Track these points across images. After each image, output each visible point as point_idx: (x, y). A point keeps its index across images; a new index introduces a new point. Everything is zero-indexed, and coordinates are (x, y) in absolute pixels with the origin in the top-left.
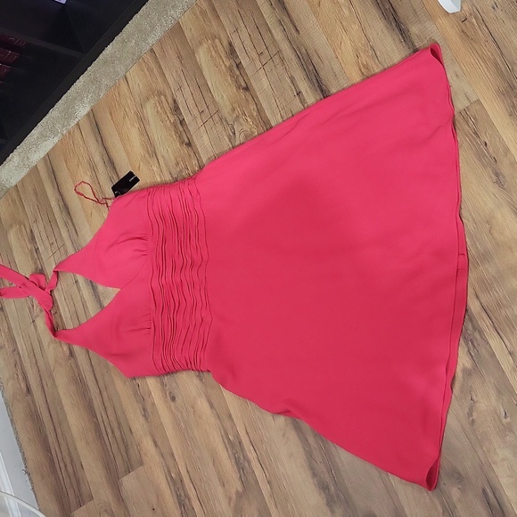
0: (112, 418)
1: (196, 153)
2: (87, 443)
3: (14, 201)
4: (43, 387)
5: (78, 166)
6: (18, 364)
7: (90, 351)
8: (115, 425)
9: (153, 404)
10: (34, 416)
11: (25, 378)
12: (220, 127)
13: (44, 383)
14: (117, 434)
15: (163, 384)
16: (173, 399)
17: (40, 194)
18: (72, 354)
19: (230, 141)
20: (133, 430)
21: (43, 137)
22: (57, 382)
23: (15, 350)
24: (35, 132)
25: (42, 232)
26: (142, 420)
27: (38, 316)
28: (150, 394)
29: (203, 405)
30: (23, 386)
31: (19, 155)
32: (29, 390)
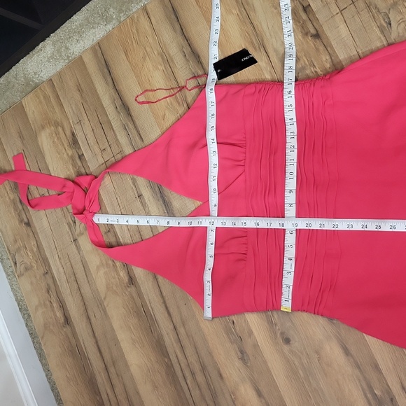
0: (192, 359)
1: (327, 46)
2: (155, 387)
3: (47, 98)
4: (88, 318)
5: (144, 59)
6: (52, 290)
7: (160, 279)
8: (197, 368)
9: (256, 346)
10: (75, 352)
11: (62, 306)
12: (365, 15)
13: (90, 313)
14: (200, 378)
15: (271, 323)
16: (287, 341)
17: (86, 91)
18: (132, 280)
19: (382, 32)
20: (224, 375)
21: (90, 24)
22: (109, 313)
23: (48, 272)
24: (78, 18)
25: (89, 136)
26: (238, 364)
27: (81, 234)
28: (251, 333)
29: (333, 351)
30: (59, 314)
31: (54, 44)
32: (67, 320)
